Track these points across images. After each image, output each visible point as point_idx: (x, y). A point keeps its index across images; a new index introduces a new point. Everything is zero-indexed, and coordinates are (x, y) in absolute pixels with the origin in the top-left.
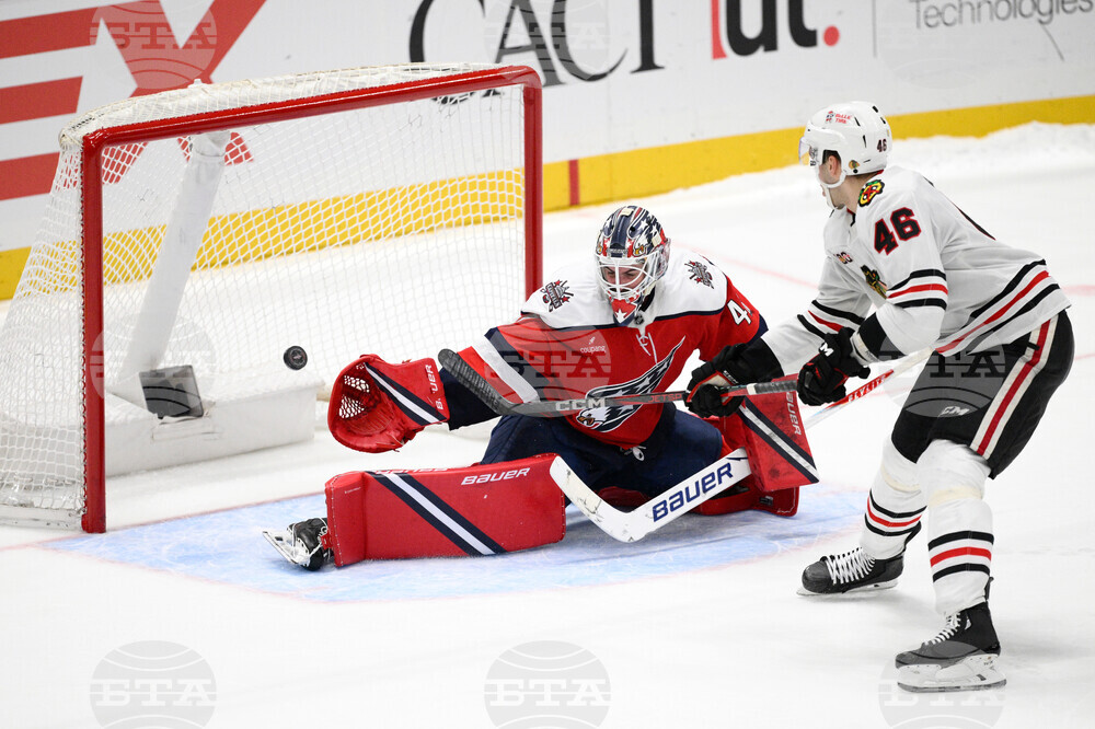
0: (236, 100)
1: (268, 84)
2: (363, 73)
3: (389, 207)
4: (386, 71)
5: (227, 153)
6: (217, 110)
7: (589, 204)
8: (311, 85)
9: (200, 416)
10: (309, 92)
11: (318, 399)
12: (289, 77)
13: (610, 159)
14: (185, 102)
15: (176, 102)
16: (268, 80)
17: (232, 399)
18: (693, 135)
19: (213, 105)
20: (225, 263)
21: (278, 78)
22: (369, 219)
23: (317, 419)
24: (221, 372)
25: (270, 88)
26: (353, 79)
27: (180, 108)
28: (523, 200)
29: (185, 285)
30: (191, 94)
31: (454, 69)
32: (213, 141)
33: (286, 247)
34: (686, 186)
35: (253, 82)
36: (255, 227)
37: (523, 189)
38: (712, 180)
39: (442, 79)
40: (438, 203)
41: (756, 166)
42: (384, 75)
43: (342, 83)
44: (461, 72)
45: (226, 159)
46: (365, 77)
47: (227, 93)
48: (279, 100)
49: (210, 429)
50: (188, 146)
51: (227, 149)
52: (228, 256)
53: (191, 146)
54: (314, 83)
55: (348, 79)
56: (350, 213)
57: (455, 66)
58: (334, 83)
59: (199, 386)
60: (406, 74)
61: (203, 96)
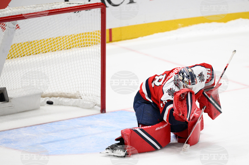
0: (19, 12)
1: (28, 7)
2: (55, 5)
3: (62, 43)
4: (61, 4)
5: (16, 27)
6: (14, 15)
7: (115, 41)
8: (40, 8)
9: (8, 102)
10: (40, 10)
11: (41, 97)
12: (34, 6)
13: (121, 28)
14: (5, 13)
15: (2, 13)
16: (29, 6)
17: (17, 97)
18: (144, 22)
19: (13, 14)
20: (12, 58)
21: (31, 6)
22: (56, 46)
23: (41, 103)
24: (14, 89)
25: (29, 9)
26: (52, 6)
27: (4, 14)
28: (100, 41)
29: (4, 64)
30: (7, 10)
31: (81, 4)
32: (13, 24)
33: (29, 53)
34: (142, 36)
35: (24, 7)
36: (24, 48)
37: (100, 38)
38: (149, 34)
39: (78, 6)
40: (76, 41)
41: (162, 31)
42: (61, 5)
43: (49, 7)
44: (83, 4)
45: (16, 29)
46: (56, 6)
47: (17, 10)
48: (32, 12)
49: (11, 105)
50: (5, 25)
51: (17, 26)
52: (13, 56)
53: (6, 25)
54: (41, 7)
55: (51, 6)
56: (51, 44)
57: (81, 3)
58: (47, 7)
59: (8, 93)
60: (67, 5)
61: (10, 11)
